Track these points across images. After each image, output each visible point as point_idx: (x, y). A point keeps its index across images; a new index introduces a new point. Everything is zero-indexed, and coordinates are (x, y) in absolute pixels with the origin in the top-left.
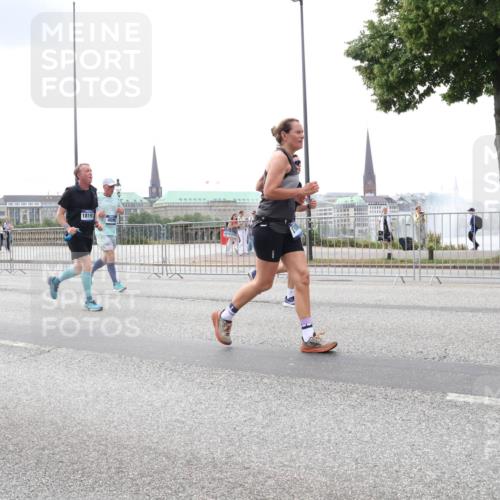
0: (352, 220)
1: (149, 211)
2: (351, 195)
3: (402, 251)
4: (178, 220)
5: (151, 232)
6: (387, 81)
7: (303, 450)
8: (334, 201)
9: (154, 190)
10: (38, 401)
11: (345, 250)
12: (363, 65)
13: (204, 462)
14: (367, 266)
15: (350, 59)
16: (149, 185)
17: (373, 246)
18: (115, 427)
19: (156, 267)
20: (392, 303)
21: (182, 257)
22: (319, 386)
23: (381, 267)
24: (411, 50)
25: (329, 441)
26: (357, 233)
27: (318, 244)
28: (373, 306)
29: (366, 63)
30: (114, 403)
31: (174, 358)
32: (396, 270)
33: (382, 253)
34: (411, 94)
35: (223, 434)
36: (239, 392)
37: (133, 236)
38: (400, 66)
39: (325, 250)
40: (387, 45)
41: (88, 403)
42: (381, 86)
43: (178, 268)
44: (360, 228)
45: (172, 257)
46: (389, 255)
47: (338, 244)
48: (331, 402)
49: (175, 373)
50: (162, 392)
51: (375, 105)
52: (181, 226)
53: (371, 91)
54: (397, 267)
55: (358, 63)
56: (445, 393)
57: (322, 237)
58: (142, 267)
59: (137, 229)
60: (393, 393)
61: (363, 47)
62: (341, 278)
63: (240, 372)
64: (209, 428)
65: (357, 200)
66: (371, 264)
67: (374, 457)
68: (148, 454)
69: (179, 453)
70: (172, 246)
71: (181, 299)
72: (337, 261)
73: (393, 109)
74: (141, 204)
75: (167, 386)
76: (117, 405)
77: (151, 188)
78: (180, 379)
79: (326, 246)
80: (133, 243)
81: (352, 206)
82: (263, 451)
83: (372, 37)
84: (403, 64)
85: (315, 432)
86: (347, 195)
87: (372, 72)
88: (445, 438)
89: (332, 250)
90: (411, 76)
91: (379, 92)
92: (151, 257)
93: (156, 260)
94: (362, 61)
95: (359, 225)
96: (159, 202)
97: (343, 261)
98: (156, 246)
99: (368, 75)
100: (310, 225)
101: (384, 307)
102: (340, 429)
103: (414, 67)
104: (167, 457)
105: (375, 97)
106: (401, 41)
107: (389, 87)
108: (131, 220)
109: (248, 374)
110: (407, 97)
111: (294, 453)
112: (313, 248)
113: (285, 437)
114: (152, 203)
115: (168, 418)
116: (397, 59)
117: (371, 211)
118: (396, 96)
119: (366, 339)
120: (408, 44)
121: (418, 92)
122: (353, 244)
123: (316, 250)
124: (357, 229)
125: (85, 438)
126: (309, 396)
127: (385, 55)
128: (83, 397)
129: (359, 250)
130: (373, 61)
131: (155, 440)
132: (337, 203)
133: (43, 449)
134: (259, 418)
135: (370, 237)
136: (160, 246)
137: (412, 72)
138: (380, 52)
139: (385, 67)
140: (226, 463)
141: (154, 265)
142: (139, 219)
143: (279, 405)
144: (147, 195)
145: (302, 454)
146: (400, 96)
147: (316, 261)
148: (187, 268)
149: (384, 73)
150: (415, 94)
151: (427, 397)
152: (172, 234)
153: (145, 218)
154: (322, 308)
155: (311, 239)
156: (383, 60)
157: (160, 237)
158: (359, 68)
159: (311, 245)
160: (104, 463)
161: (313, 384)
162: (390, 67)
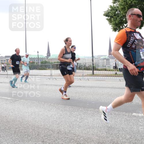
0: (105, 63)
1: (47, 60)
2: (105, 56)
3: (120, 72)
4: (55, 63)
5: (47, 66)
6: (115, 23)
7: (91, 129)
8: (100, 57)
9: (48, 54)
10: (15, 115)
11: (103, 71)
12: (109, 18)
13: (62, 132)
14: (110, 76)
15: (105, 16)
16: (47, 53)
17: (111, 70)
18: (37, 122)
19: (49, 76)
20: (117, 87)
21: (56, 73)
22: (96, 111)
23: (114, 76)
24: (122, 14)
25: (99, 127)
26: (107, 67)
27: (95, 70)
28: (111, 88)
29: (109, 17)
30: (37, 115)
31: (54, 102)
32: (118, 77)
33: (114, 72)
34: (122, 26)
35: (68, 124)
36: (73, 112)
37: (42, 67)
38: (119, 18)
39: (97, 71)
40: (115, 12)
41: (29, 115)
42: (114, 24)
43: (55, 77)
44: (108, 65)
45: (53, 73)
46: (116, 73)
47: (101, 70)
48: (99, 115)
49: (54, 107)
50: (50, 112)
51: (112, 30)
52: (56, 65)
53: (111, 26)
54: (118, 76)
55: (107, 18)
56: (132, 113)
57: (97, 68)
58: (45, 76)
59: (43, 65)
60: (117, 113)
61: (109, 13)
62: (102, 80)
63: (73, 107)
64: (64, 123)
65: (107, 57)
66: (111, 76)
67: (112, 131)
68: (47, 130)
69: (55, 130)
70: (53, 70)
71: (56, 85)
72: (101, 75)
73: (117, 31)
74: (44, 58)
75: (52, 110)
76: (38, 116)
77: (47, 54)
78: (56, 109)
79: (98, 70)
80: (42, 70)
81: (105, 59)
82: (79, 130)
83: (111, 10)
84: (120, 18)
85: (95, 124)
86: (104, 56)
87: (111, 20)
88: (132, 126)
89: (99, 71)
90: (122, 21)
91: (113, 26)
92: (47, 74)
93: (49, 74)
94: (108, 17)
95: (107, 64)
96: (50, 58)
97: (103, 75)
98: (49, 70)
99: (110, 21)
100: (93, 64)
101: (115, 88)
102: (102, 123)
103: (123, 19)
104: (52, 131)
105: (112, 28)
106: (120, 11)
107: (116, 25)
108: (42, 63)
109: (75, 107)
110: (121, 27)
111: (88, 130)
112: (94, 71)
113: (86, 125)
114: (47, 58)
115: (52, 120)
116: (118, 16)
117: (111, 60)
118: (118, 27)
119: (109, 97)
120: (121, 12)
121: (124, 26)
122: (105, 70)
123: (95, 72)
124: (107, 66)
125: (28, 125)
126: (93, 114)
127: (115, 15)
128: (28, 114)
129: (107, 72)
130: (111, 17)
131: (49, 126)
132: (101, 58)
133: (16, 129)
134: (78, 120)
135: (111, 68)
136: (50, 70)
137: (123, 20)
138: (113, 14)
139: (115, 19)
140: (69, 133)
141: (48, 76)
142: (44, 63)
143: (84, 116)
144: (46, 56)
145: (91, 130)
146: (119, 27)
147: (95, 75)
148: (58, 77)
149: (114, 21)
150: (123, 26)
151: (127, 114)
152: (53, 67)
153: (46, 62)
154: (97, 88)
155: (93, 68)
156: (114, 17)
157: (50, 68)
158: (107, 19)
159: (93, 70)
160: (34, 133)
161: (94, 110)
162: (116, 19)
